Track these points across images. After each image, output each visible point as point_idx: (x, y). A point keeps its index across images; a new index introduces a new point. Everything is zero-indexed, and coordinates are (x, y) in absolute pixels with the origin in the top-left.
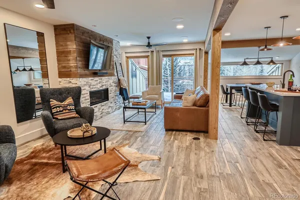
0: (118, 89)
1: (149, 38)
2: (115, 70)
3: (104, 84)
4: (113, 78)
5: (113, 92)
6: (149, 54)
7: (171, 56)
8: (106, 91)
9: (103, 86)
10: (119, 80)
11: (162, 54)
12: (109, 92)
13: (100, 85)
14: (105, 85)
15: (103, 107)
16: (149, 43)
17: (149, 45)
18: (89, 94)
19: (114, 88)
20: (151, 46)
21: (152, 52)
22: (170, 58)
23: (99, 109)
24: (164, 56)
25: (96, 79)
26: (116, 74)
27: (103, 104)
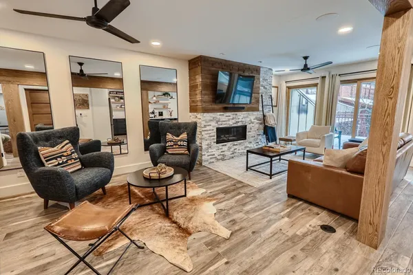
0: (262, 127)
1: (306, 58)
2: (261, 104)
3: (240, 120)
4: (255, 113)
5: (254, 129)
6: (318, 81)
7: (356, 82)
8: (244, 128)
9: (238, 122)
10: (264, 116)
11: (338, 79)
12: (247, 130)
13: (234, 121)
14: (241, 121)
15: (235, 147)
16: (306, 65)
17: (306, 68)
18: (215, 130)
19: (257, 126)
21: (324, 78)
22: (356, 85)
23: (230, 148)
24: (343, 82)
25: (228, 114)
26: (261, 109)
27: (235, 143)
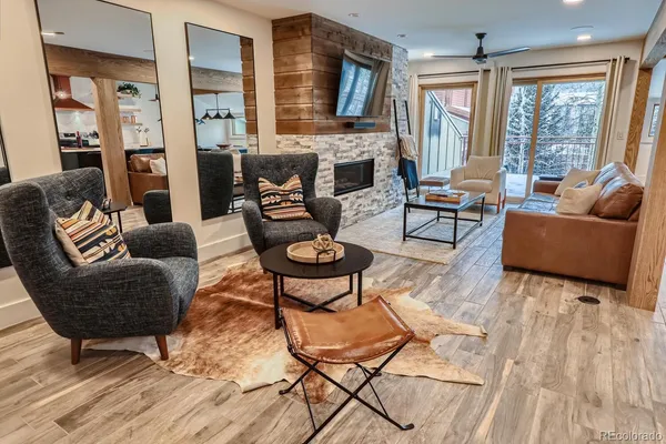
0: (395, 163)
1: (481, 36)
2: (393, 118)
3: (365, 149)
4: (386, 135)
5: (385, 168)
6: (478, 77)
7: (536, 82)
8: (370, 164)
9: (364, 153)
10: (399, 141)
11: (511, 75)
12: (376, 168)
13: (357, 151)
14: (368, 152)
15: (360, 201)
16: (480, 49)
17: (480, 55)
18: (332, 170)
19: (387, 159)
20: (485, 56)
21: (487, 71)
22: (535, 87)
23: (352, 204)
24: (517, 81)
25: (351, 137)
26: (393, 127)
27: (360, 193)
